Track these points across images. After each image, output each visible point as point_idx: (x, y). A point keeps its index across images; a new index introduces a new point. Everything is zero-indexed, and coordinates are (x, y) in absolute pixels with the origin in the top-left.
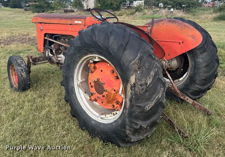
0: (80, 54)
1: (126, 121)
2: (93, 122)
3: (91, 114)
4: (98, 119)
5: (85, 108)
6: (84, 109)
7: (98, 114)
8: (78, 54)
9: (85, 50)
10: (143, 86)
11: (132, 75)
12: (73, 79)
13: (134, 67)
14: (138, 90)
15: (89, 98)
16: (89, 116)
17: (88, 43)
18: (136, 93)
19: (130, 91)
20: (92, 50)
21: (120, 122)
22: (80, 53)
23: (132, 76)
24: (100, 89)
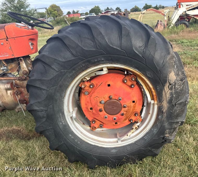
0: (74, 72)
1: (164, 126)
2: (114, 151)
3: (106, 144)
4: (119, 144)
5: (94, 142)
6: (93, 144)
7: (115, 140)
8: (70, 73)
9: (84, 63)
10: (184, 80)
11: (170, 72)
12: (63, 113)
13: (172, 61)
14: (178, 87)
15: (89, 128)
16: (104, 148)
17: (89, 51)
18: (177, 91)
19: (169, 92)
20: (99, 59)
21: (155, 131)
22: (74, 69)
23: (171, 74)
24: (115, 108)
